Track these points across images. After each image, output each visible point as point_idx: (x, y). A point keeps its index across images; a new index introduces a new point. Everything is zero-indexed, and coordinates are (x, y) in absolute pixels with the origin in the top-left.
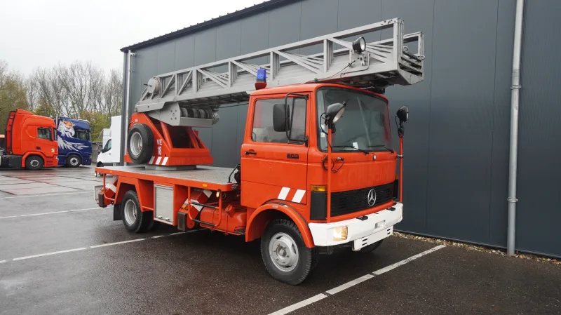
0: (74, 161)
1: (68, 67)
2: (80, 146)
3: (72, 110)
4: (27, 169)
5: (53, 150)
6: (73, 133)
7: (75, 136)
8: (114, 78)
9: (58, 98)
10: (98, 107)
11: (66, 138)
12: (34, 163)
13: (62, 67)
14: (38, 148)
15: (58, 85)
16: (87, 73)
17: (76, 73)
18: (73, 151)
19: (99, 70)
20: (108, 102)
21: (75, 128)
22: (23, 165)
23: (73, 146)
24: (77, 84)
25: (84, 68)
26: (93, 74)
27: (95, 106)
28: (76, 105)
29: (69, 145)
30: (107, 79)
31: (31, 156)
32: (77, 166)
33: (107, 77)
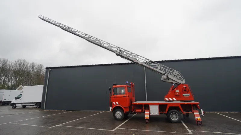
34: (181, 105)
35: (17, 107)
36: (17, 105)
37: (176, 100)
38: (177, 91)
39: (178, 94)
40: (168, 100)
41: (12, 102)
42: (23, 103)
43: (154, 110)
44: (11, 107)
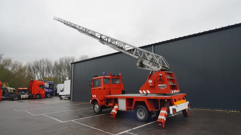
0: (49, 95)
1: (39, 61)
2: (51, 90)
3: (40, 77)
4: (36, 99)
5: (44, 92)
6: (49, 86)
7: (49, 87)
8: (56, 64)
9: (34, 73)
10: (49, 75)
11: (46, 88)
12: (38, 97)
13: (37, 61)
14: (39, 92)
15: (35, 68)
16: (46, 63)
17: (42, 63)
18: (48, 92)
19: (50, 61)
20: (53, 73)
21: (49, 85)
22: (35, 98)
23: (48, 90)
24: (42, 67)
25: (45, 61)
26: (48, 63)
27: (48, 75)
28: (41, 75)
29: (47, 90)
30: (53, 64)
31: (37, 95)
32: (49, 97)
33: (53, 63)
34: (147, 99)
35: (63, 99)
36: (62, 97)
37: (150, 93)
38: (150, 81)
39: (151, 84)
40: (146, 93)
41: (59, 95)
42: (67, 95)
43: (122, 105)
44: (59, 98)
